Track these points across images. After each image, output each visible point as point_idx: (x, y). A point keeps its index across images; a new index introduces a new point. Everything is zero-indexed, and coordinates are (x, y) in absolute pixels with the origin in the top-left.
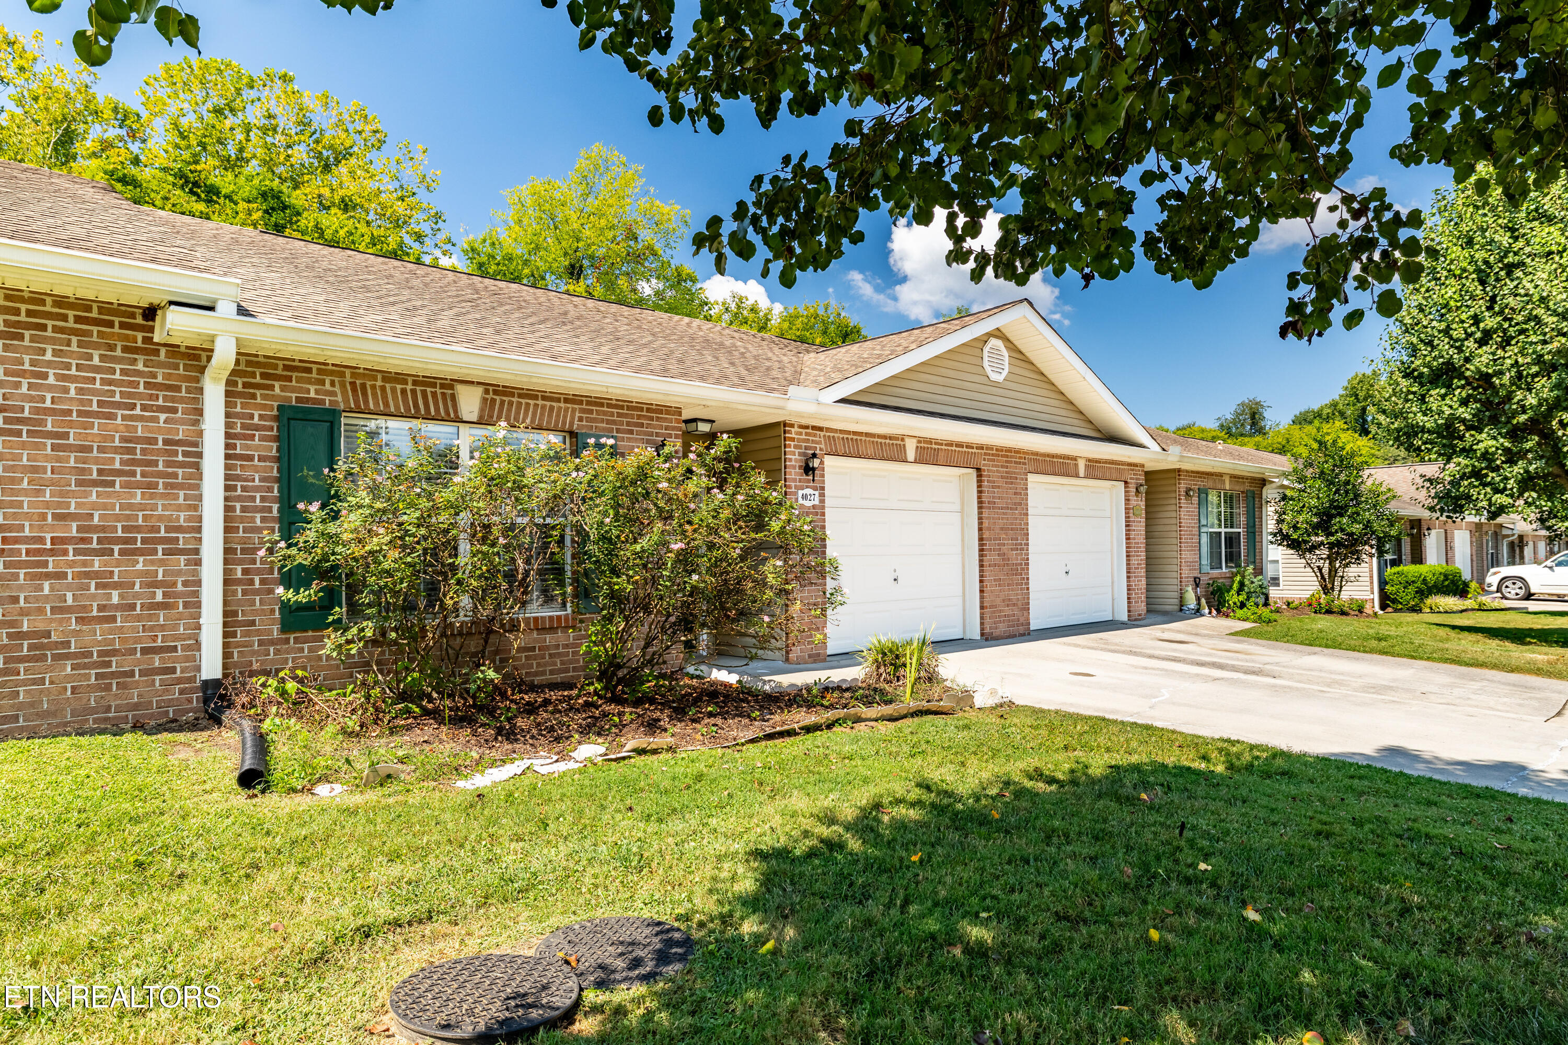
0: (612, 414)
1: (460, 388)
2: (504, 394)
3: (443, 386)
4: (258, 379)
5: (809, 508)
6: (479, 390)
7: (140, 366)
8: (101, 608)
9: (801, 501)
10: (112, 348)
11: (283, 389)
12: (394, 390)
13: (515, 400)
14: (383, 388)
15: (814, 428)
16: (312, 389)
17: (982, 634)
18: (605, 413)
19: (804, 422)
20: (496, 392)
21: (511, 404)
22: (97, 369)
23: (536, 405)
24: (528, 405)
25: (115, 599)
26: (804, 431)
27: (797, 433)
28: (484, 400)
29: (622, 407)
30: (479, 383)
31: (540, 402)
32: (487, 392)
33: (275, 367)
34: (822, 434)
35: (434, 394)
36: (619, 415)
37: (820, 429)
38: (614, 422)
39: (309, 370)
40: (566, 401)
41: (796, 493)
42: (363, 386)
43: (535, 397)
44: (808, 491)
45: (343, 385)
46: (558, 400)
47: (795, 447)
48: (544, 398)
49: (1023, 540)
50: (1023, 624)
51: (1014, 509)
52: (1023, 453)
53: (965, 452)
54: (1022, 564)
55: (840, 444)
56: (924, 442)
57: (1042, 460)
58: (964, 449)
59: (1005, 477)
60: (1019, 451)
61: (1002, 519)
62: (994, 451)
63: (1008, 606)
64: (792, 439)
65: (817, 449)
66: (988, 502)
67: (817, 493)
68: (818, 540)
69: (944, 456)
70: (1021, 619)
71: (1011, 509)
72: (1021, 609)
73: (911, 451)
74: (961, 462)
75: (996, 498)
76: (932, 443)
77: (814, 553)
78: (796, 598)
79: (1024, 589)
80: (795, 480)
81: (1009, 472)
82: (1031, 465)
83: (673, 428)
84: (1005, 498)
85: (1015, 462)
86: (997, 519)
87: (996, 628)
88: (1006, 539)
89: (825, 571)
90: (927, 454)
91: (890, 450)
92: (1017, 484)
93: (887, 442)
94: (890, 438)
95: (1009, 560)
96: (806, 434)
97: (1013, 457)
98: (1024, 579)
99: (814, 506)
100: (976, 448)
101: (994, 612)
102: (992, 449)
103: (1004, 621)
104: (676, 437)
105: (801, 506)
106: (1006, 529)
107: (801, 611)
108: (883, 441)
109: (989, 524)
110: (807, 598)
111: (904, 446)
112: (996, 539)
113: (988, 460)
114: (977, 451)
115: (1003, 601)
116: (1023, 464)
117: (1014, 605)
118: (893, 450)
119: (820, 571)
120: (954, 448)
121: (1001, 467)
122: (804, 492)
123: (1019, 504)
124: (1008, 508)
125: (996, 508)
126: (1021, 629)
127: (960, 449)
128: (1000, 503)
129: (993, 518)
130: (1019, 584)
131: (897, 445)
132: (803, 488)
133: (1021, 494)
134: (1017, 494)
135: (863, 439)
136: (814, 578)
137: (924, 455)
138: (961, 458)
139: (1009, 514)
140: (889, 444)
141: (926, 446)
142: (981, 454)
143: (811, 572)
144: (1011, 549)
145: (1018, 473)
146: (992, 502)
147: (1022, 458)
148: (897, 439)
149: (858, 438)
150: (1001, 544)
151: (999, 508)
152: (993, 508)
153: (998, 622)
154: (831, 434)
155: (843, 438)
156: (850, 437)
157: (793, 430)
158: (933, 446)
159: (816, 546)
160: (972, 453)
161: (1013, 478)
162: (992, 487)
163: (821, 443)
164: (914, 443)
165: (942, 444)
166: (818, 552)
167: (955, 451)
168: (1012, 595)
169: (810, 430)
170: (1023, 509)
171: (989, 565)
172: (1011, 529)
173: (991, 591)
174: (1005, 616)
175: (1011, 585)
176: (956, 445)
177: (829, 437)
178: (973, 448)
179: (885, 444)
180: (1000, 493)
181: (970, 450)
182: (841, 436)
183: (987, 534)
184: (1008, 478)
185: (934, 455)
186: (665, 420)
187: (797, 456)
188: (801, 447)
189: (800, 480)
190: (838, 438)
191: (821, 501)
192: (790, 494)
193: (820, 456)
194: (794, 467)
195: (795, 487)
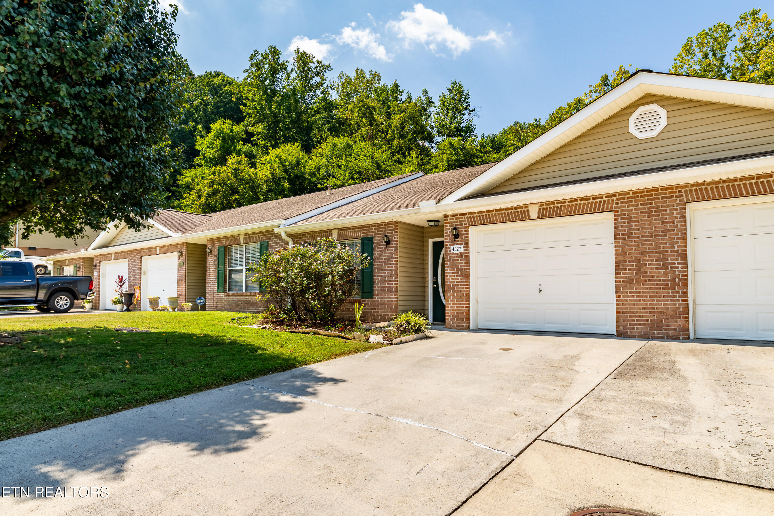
0: (372, 229)
1: (333, 231)
2: (343, 230)
3: (330, 232)
4: (298, 239)
5: (458, 254)
6: (337, 231)
9: (452, 251)
11: (301, 240)
12: (320, 236)
13: (346, 231)
15: (461, 214)
16: (306, 239)
17: (617, 332)
18: (370, 229)
19: (454, 213)
20: (341, 230)
21: (344, 233)
22: (278, 243)
23: (351, 232)
24: (349, 232)
26: (454, 218)
27: (450, 219)
28: (338, 233)
29: (376, 226)
30: (337, 229)
32: (339, 231)
33: (302, 235)
34: (466, 216)
35: (328, 234)
36: (375, 229)
37: (465, 214)
38: (373, 232)
39: (306, 234)
40: (359, 228)
41: (450, 248)
42: (316, 235)
43: (350, 229)
44: (456, 246)
45: (311, 237)
46: (357, 228)
47: (450, 226)
48: (353, 229)
49: (677, 259)
50: (675, 330)
51: (661, 236)
52: (677, 188)
53: (592, 203)
54: (674, 280)
55: (477, 219)
56: (546, 204)
57: (712, 188)
58: (591, 200)
59: (647, 212)
60: (670, 188)
61: (642, 245)
62: (631, 195)
63: (651, 313)
64: (448, 223)
65: (462, 224)
66: (622, 234)
67: (462, 246)
68: (462, 269)
69: (567, 210)
70: (672, 326)
71: (656, 236)
72: (672, 317)
73: (534, 213)
74: (587, 210)
75: (634, 230)
76: (554, 204)
77: (460, 276)
78: (450, 298)
79: (679, 300)
80: (449, 242)
81: (653, 208)
82: (692, 195)
83: (394, 230)
84: (647, 229)
85: (662, 198)
86: (634, 246)
87: (634, 328)
88: (647, 261)
89: (469, 285)
90: (550, 212)
91: (515, 215)
92: (668, 214)
93: (513, 211)
94: (516, 208)
95: (653, 276)
96: (456, 219)
97: (660, 194)
98: (678, 292)
99: (461, 253)
100: (606, 197)
101: (630, 316)
102: (628, 194)
103: (644, 325)
104: (395, 232)
105: (453, 254)
106: (648, 253)
107: (453, 304)
108: (510, 211)
109: (623, 250)
110: (456, 297)
111: (528, 211)
112: (633, 261)
113: (622, 203)
114: (606, 199)
115: (644, 309)
116: (677, 196)
117: (661, 313)
118: (518, 215)
119: (464, 285)
120: (579, 202)
121: (642, 205)
122: (454, 247)
123: (669, 231)
124: (652, 236)
125: (634, 237)
126: (671, 333)
127: (586, 202)
128: (640, 233)
129: (629, 246)
130: (670, 296)
131: (521, 211)
132: (453, 245)
133: (673, 222)
134: (666, 223)
135: (494, 213)
136: (460, 288)
137: (546, 212)
138: (587, 207)
139: (654, 240)
140: (514, 212)
141: (548, 206)
142: (613, 200)
143: (458, 285)
144: (657, 268)
145: (668, 206)
146: (627, 234)
147: (675, 192)
148: (522, 207)
149: (490, 213)
150: (641, 265)
151: (638, 237)
152: (629, 238)
153: (635, 325)
154: (472, 216)
155: (479, 216)
156: (484, 214)
157: (448, 218)
158: (556, 205)
159: (461, 273)
160: (600, 202)
161: (661, 211)
162: (628, 222)
163: (465, 221)
164: (537, 207)
165: (565, 202)
166: (462, 276)
167: (580, 204)
168: (659, 305)
169: (458, 216)
170: (677, 234)
171: (623, 281)
172: (656, 252)
173: (626, 301)
174: (647, 321)
175: (656, 296)
176: (581, 200)
177: (470, 217)
178: (602, 198)
179: (511, 212)
180: (640, 225)
181: (598, 200)
182: (478, 215)
183: (621, 258)
184: (652, 212)
185: (557, 211)
186: (391, 227)
187: (450, 230)
188: (453, 225)
189: (452, 241)
190: (476, 216)
191: (466, 250)
192: (447, 248)
193: (465, 228)
194: (449, 236)
195: (450, 245)
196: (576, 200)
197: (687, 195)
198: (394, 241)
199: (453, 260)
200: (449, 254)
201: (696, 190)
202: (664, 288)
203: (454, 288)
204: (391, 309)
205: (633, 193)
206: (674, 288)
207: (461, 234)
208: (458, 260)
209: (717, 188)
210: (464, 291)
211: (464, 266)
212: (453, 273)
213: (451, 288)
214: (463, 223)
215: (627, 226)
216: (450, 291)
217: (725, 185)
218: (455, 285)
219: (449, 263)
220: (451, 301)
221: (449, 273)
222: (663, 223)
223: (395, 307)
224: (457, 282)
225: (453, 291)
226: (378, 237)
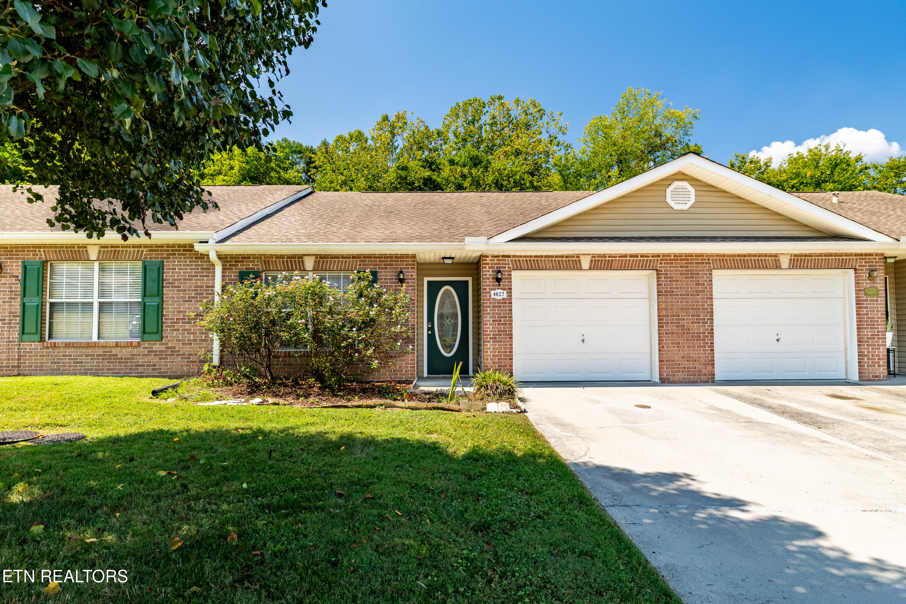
0: (376, 261)
1: (305, 257)
2: (324, 258)
3: (298, 258)
4: (233, 263)
5: (500, 300)
6: (314, 258)
7: (199, 263)
8: (188, 340)
9: (493, 296)
10: (192, 258)
11: (241, 265)
12: (279, 261)
13: (329, 260)
14: (276, 261)
15: (503, 256)
16: (251, 264)
17: (660, 379)
18: (372, 261)
19: (496, 254)
20: (320, 258)
21: (327, 262)
22: (188, 265)
23: (339, 261)
24: (335, 261)
25: (192, 338)
26: (496, 259)
27: (491, 260)
28: (315, 261)
29: (382, 258)
30: (313, 255)
31: (340, 260)
32: (317, 258)
33: (239, 258)
34: (510, 259)
35: (295, 261)
36: (380, 261)
37: (509, 256)
38: (377, 265)
39: (250, 258)
40: (353, 257)
41: (490, 292)
42: (268, 261)
43: (339, 258)
44: (498, 291)
45: (261, 262)
46: (349, 258)
47: (489, 268)
48: (342, 258)
49: (707, 316)
50: (705, 375)
51: (695, 295)
52: (706, 256)
53: (640, 260)
54: (705, 333)
55: (524, 264)
56: (598, 257)
57: (730, 260)
58: (639, 258)
59: (684, 274)
60: (701, 255)
61: (681, 302)
62: (672, 257)
63: (688, 361)
64: (488, 264)
65: (505, 267)
66: (665, 292)
67: (505, 292)
68: (506, 317)
69: (618, 264)
70: (704, 371)
71: (691, 295)
72: (704, 364)
73: (585, 263)
74: (635, 266)
75: (674, 288)
76: (605, 257)
77: (502, 324)
78: (490, 348)
79: (708, 350)
80: (490, 285)
81: (689, 271)
82: (717, 264)
83: (410, 265)
84: (684, 288)
85: (696, 263)
86: (675, 302)
87: (674, 375)
88: (685, 316)
89: (512, 334)
90: (601, 264)
91: (566, 264)
92: (700, 278)
93: (564, 259)
94: (567, 257)
95: (689, 330)
96: (498, 260)
97: (694, 260)
98: (707, 343)
99: (503, 299)
100: (652, 257)
101: (672, 365)
102: (670, 256)
103: (683, 371)
104: (412, 268)
105: (494, 299)
106: (685, 309)
107: (493, 356)
108: (560, 259)
109: (666, 306)
110: (497, 349)
111: (579, 261)
112: (674, 316)
113: (665, 263)
114: (652, 259)
115: (683, 357)
116: (706, 263)
117: (695, 361)
118: (570, 264)
119: (508, 335)
120: (628, 258)
121: (681, 267)
122: (496, 291)
123: (701, 291)
124: (688, 295)
125: (674, 295)
126: (703, 378)
127: (635, 259)
128: (679, 291)
129: (671, 302)
130: (701, 347)
131: (572, 260)
132: (495, 289)
133: (704, 284)
134: (699, 284)
135: (543, 259)
136: (503, 338)
137: (598, 265)
138: (636, 264)
139: (690, 299)
140: (565, 261)
141: (600, 259)
142: (658, 260)
143: (501, 335)
144: (692, 323)
145: (700, 271)
146: (669, 291)
147: (705, 260)
148: (574, 257)
149: (539, 259)
150: (680, 319)
151: (678, 295)
152: (670, 295)
153: (676, 371)
154: (517, 259)
155: (526, 260)
156: (532, 259)
157: (488, 259)
158: (607, 259)
159: (504, 321)
160: (647, 260)
161: (695, 274)
162: (670, 281)
163: (509, 264)
164: (589, 258)
165: (616, 257)
166: (506, 324)
167: (630, 260)
168: (693, 354)
169: (501, 258)
170: (707, 295)
171: (666, 333)
172: (692, 309)
173: (669, 351)
174: (685, 368)
175: (691, 347)
176: (630, 256)
177: (515, 260)
178: (648, 257)
179: (562, 261)
180: (679, 285)
181: (645, 259)
183: (664, 313)
184: (688, 274)
185: (608, 264)
186: (405, 261)
187: (491, 273)
188: (494, 268)
189: (493, 285)
190: (523, 260)
191: (508, 296)
192: (486, 293)
193: (508, 271)
194: (489, 279)
195: (489, 289)
196: (626, 256)
197: (713, 263)
198: (410, 279)
199: (493, 307)
200: (489, 300)
201: (719, 260)
202: (697, 340)
203: (496, 338)
205: (674, 256)
206: (705, 340)
207: (504, 278)
209: (733, 260)
210: (508, 341)
211: (507, 314)
212: (493, 321)
213: (490, 338)
214: (507, 266)
215: (669, 285)
216: (490, 342)
217: (738, 258)
218: (497, 335)
219: (488, 309)
220: (491, 352)
221: (489, 321)
222: (696, 284)
224: (498, 331)
225: (493, 342)
226: (385, 272)
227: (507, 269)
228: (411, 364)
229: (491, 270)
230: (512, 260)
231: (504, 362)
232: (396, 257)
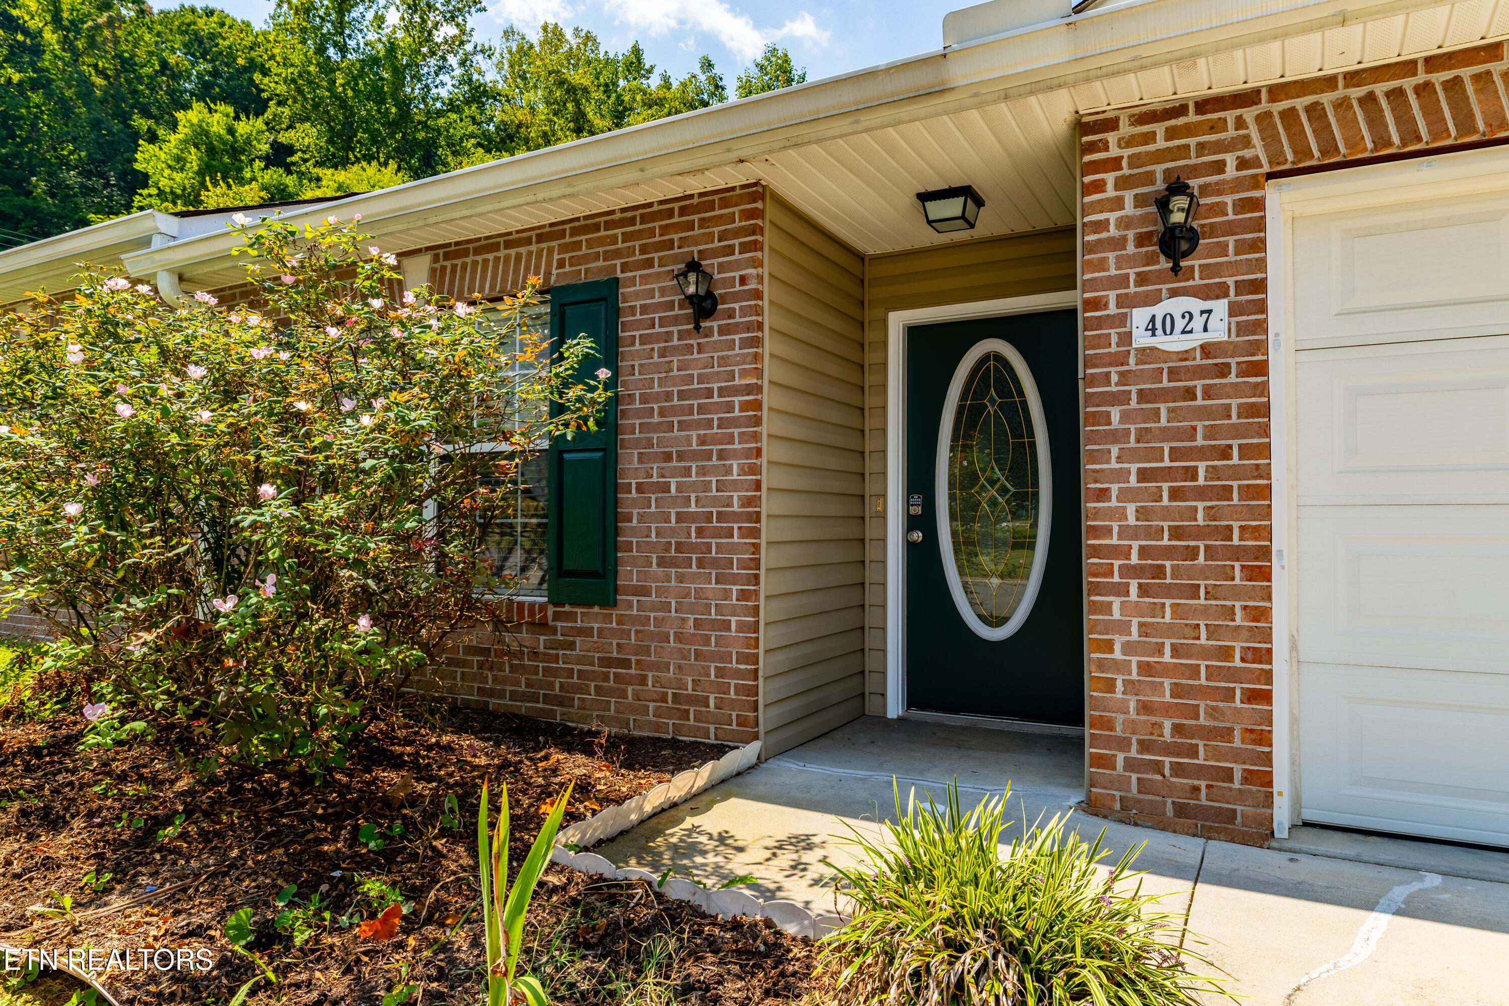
0: (614, 240)
1: (406, 264)
2: (457, 254)
5: (1185, 355)
6: (427, 260)
9: (1141, 339)
15: (1204, 105)
18: (601, 242)
20: (447, 256)
21: (464, 267)
24: (485, 262)
26: (1159, 129)
27: (1129, 142)
28: (433, 271)
30: (428, 249)
32: (436, 259)
34: (1249, 114)
36: (626, 237)
38: (617, 254)
40: (541, 238)
41: (1123, 320)
43: (495, 247)
44: (1176, 306)
46: (528, 241)
47: (1122, 183)
48: (509, 245)
55: (1348, 124)
64: (1115, 164)
65: (1220, 167)
67: (1220, 307)
77: (1201, 493)
80: (1124, 281)
83: (737, 233)
89: (1265, 553)
96: (1171, 134)
99: (1207, 350)
104: (745, 248)
105: (1149, 354)
107: (1146, 669)
110: (1171, 631)
119: (1236, 553)
122: (1159, 310)
132: (1153, 299)
136: (1204, 573)
143: (1193, 553)
149: (1468, 71)
154: (1301, 102)
155: (1369, 99)
156: (1410, 84)
157: (1112, 138)
159: (1213, 472)
163: (1246, 142)
169: (1192, 117)
177: (1288, 113)
182: (1357, 93)
186: (718, 220)
187: (1129, 209)
188: (1149, 179)
189: (1142, 279)
190: (1342, 105)
191: (1242, 329)
192: (1100, 323)
193: (1237, 185)
194: (1119, 243)
195: (1122, 301)
198: (737, 297)
199: (1144, 396)
200: (1120, 359)
203: (1159, 572)
204: (720, 672)
207: (1213, 230)
208: (1190, 394)
210: (1236, 592)
211: (1237, 432)
212: (1143, 475)
213: (1129, 571)
214: (1230, 160)
216: (1122, 590)
218: (1168, 553)
219: (1115, 413)
220: (1128, 648)
221: (1122, 475)
223: (743, 658)
224: (1176, 533)
225: (1144, 591)
226: (645, 279)
227: (1231, 171)
228: (738, 674)
229: (1128, 196)
230: (1264, 119)
231: (1213, 712)
232: (683, 211)
